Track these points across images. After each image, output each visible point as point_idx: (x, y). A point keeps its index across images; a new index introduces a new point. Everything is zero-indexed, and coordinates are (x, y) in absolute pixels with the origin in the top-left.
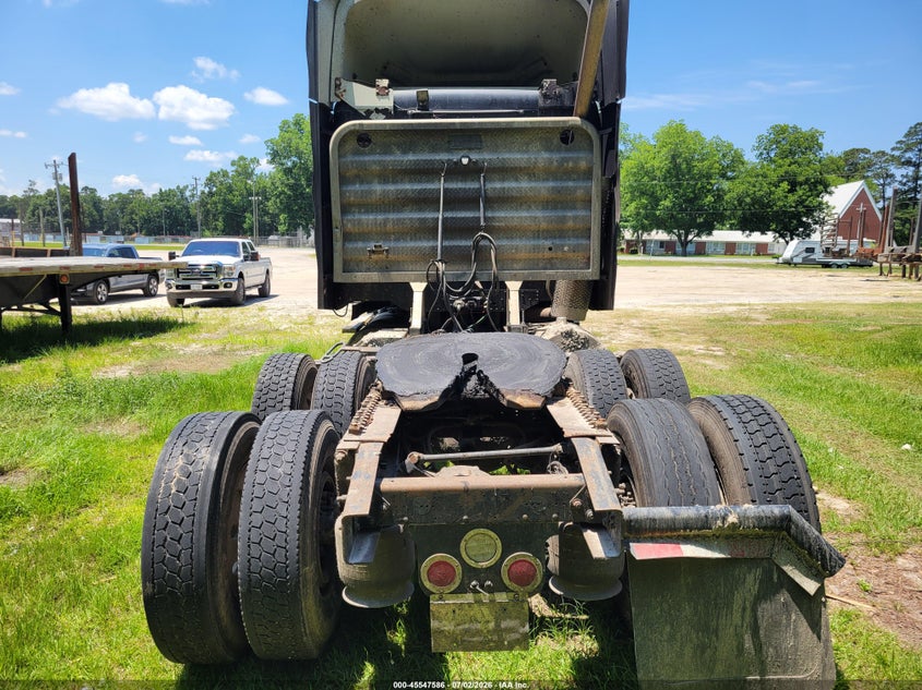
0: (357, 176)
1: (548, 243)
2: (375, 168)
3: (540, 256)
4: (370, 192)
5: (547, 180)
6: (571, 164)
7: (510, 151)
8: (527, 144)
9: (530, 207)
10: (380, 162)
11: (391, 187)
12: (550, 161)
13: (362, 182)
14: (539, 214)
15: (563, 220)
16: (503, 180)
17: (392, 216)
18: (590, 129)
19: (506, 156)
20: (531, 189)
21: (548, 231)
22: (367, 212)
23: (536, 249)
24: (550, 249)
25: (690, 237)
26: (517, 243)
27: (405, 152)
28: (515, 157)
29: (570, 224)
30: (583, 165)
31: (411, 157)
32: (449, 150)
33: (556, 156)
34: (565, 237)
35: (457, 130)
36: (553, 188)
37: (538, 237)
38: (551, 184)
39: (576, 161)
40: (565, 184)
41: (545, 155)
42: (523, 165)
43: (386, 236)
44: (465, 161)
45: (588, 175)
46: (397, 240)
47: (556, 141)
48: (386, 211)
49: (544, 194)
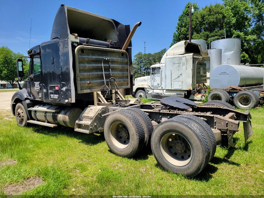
1: (122, 80)
3: (120, 83)
4: (86, 66)
5: (121, 64)
6: (124, 61)
8: (116, 56)
9: (117, 71)
11: (90, 65)
13: (83, 63)
14: (120, 73)
15: (124, 74)
17: (91, 73)
18: (127, 53)
19: (113, 58)
21: (121, 77)
22: (84, 72)
23: (120, 81)
25: (14, 83)
27: (92, 56)
28: (115, 59)
29: (125, 75)
30: (126, 61)
31: (94, 57)
32: (102, 56)
33: (122, 59)
34: (125, 78)
35: (103, 51)
38: (121, 66)
40: (123, 66)
41: (120, 59)
42: (116, 61)
44: (106, 59)
45: (127, 63)
47: (121, 55)
48: (89, 72)
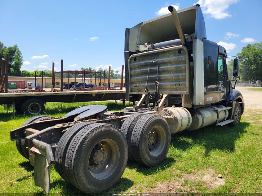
0: (134, 68)
1: (175, 83)
2: (137, 65)
3: (173, 87)
4: (136, 72)
5: (175, 65)
6: (180, 59)
7: (166, 58)
8: (170, 55)
9: (171, 73)
10: (137, 64)
11: (140, 70)
12: (175, 59)
14: (173, 75)
15: (178, 76)
16: (164, 66)
17: (140, 77)
18: (185, 48)
19: (164, 59)
20: (170, 68)
21: (175, 80)
22: (136, 76)
23: (171, 85)
24: (175, 85)
26: (167, 83)
27: (143, 61)
28: (166, 59)
29: (181, 77)
30: (184, 59)
31: (144, 62)
32: (151, 59)
33: (177, 57)
34: (180, 81)
35: (152, 54)
36: (176, 67)
37: (173, 82)
39: (182, 58)
40: (179, 66)
41: (174, 58)
42: (168, 61)
43: (139, 82)
44: (154, 62)
45: (185, 62)
46: (141, 83)
47: (177, 53)
49: (173, 69)
